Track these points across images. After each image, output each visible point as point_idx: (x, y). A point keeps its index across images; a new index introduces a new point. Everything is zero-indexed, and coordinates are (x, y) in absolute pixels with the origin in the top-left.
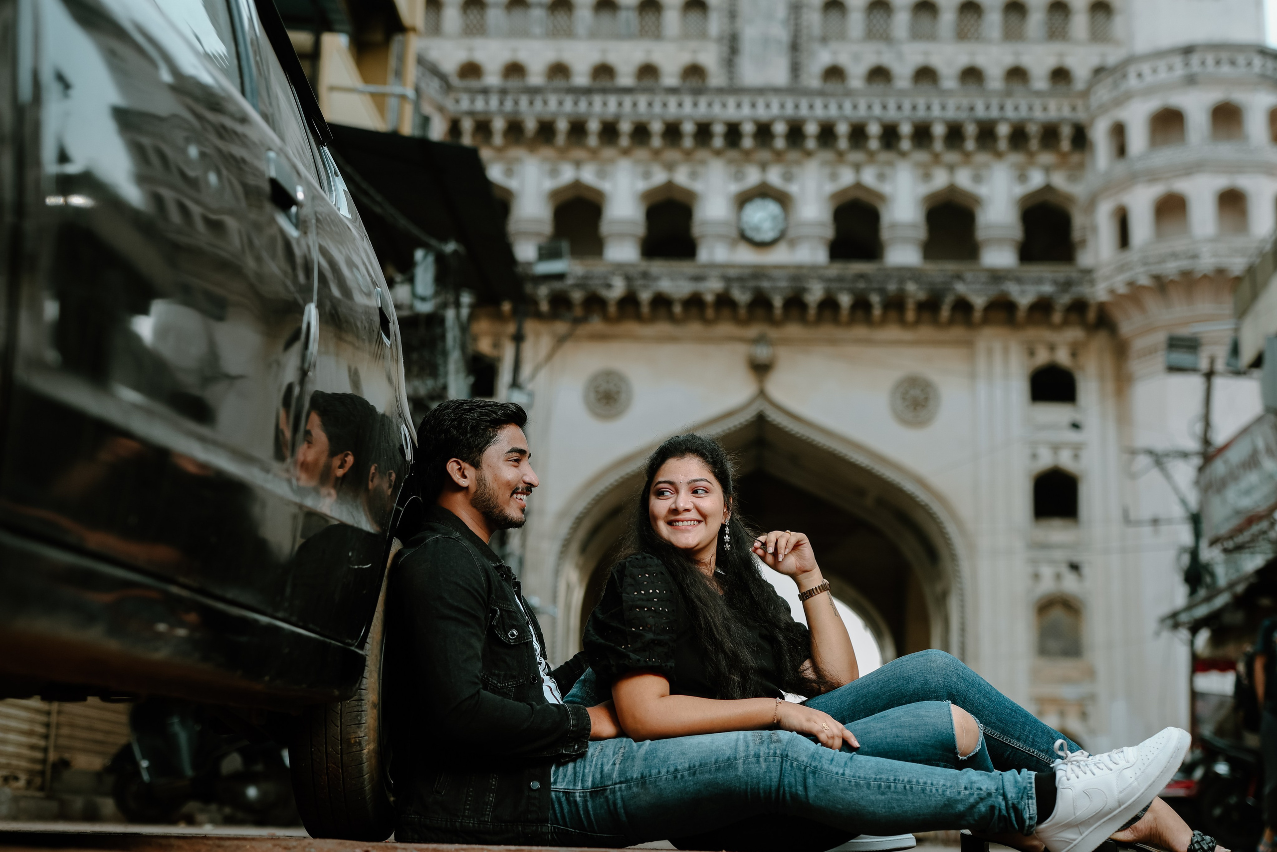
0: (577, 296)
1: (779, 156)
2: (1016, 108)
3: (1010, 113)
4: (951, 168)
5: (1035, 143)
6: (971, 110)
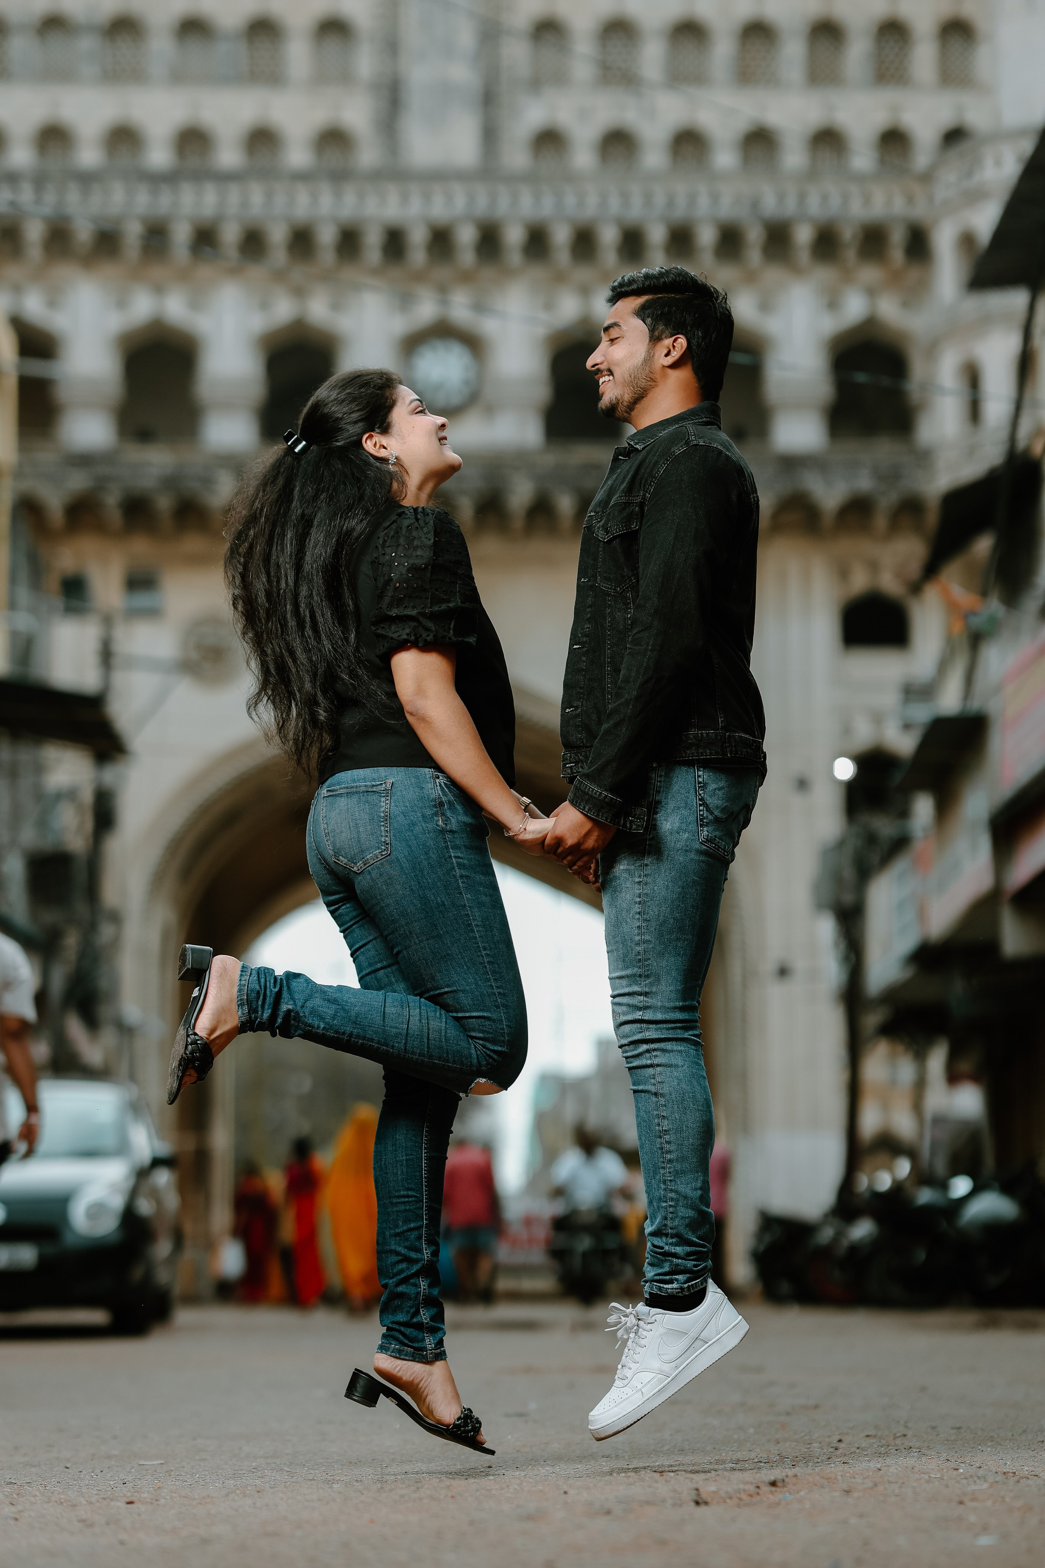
0: (164, 503)
1: (466, 277)
3: (815, 207)
5: (851, 254)
6: (755, 204)
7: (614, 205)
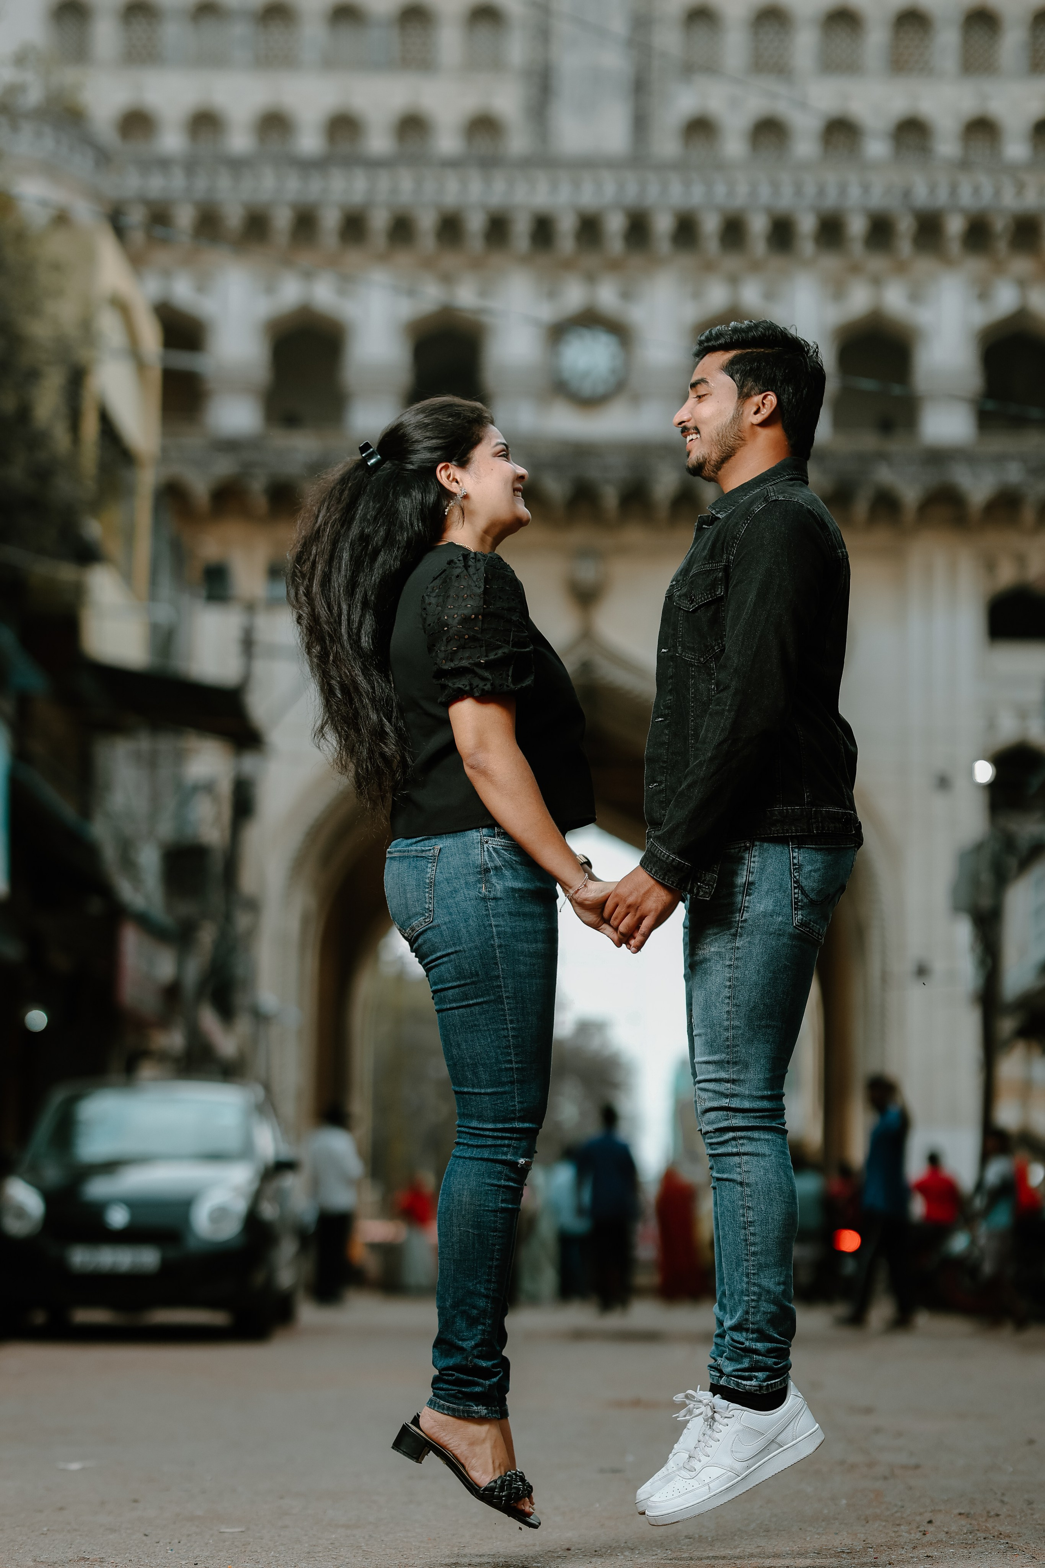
1: (614, 266)
2: (976, 190)
3: (966, 198)
4: (877, 281)
5: (1002, 246)
6: (907, 193)
7: (765, 193)
